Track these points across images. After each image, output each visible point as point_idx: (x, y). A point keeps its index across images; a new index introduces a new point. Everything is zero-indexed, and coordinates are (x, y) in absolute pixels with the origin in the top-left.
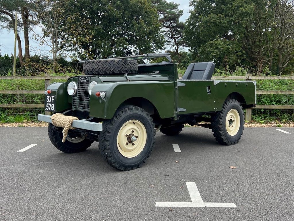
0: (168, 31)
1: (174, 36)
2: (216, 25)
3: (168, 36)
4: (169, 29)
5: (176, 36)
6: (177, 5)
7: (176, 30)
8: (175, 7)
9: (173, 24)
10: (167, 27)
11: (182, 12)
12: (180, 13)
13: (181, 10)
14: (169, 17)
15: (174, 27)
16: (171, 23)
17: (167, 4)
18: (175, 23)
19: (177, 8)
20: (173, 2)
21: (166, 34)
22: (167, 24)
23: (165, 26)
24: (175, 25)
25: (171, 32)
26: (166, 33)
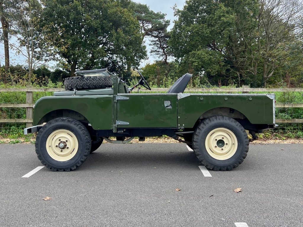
0: (157, 41)
1: (162, 46)
2: (199, 35)
3: (157, 46)
4: (157, 39)
5: (165, 46)
6: (164, 15)
7: (165, 40)
8: (162, 17)
9: (162, 34)
10: (155, 37)
11: (169, 22)
12: (167, 23)
13: (168, 20)
14: (157, 27)
15: (162, 37)
16: (160, 33)
17: (154, 14)
18: (163, 33)
19: (164, 18)
20: (160, 12)
21: (155, 44)
22: (155, 34)
23: (154, 36)
24: (163, 35)
25: (160, 42)
26: (155, 42)
